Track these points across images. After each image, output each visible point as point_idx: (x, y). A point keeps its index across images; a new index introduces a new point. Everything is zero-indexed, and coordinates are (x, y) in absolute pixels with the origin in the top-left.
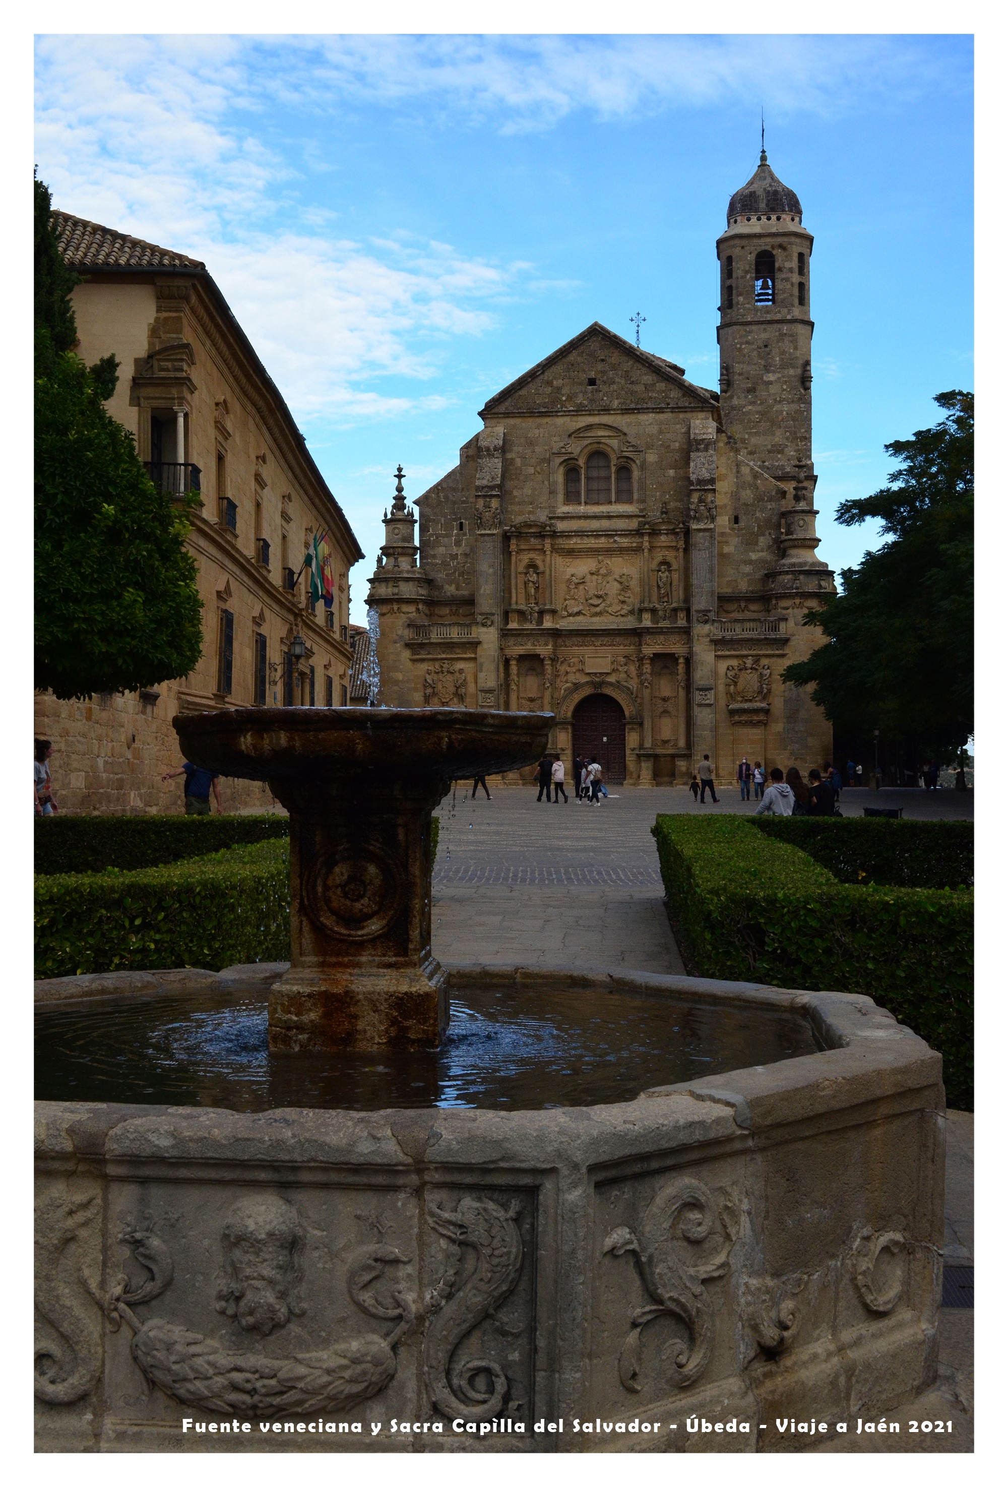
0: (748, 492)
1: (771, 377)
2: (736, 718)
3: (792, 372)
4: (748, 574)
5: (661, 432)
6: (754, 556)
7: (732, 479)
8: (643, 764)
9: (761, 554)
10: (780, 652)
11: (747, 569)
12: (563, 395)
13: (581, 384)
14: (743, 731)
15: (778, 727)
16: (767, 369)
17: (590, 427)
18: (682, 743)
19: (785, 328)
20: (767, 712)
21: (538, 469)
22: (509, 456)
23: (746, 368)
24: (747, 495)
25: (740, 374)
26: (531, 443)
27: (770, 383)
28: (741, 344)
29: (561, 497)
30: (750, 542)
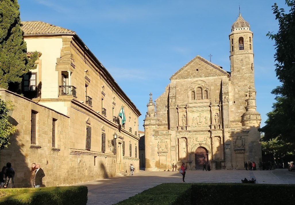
0: (237, 95)
1: (243, 68)
2: (236, 152)
3: (249, 66)
4: (238, 116)
5: (215, 81)
6: (239, 111)
7: (233, 92)
8: (213, 164)
9: (241, 110)
10: (247, 135)
11: (238, 114)
12: (190, 73)
13: (194, 71)
14: (238, 155)
15: (247, 154)
16: (242, 66)
17: (197, 81)
18: (223, 159)
19: (246, 55)
20: (244, 150)
21: (185, 92)
22: (177, 89)
23: (237, 66)
24: (237, 96)
25: (236, 67)
26: (182, 85)
27: (243, 69)
28: (236, 60)
29: (190, 98)
30: (238, 108)
